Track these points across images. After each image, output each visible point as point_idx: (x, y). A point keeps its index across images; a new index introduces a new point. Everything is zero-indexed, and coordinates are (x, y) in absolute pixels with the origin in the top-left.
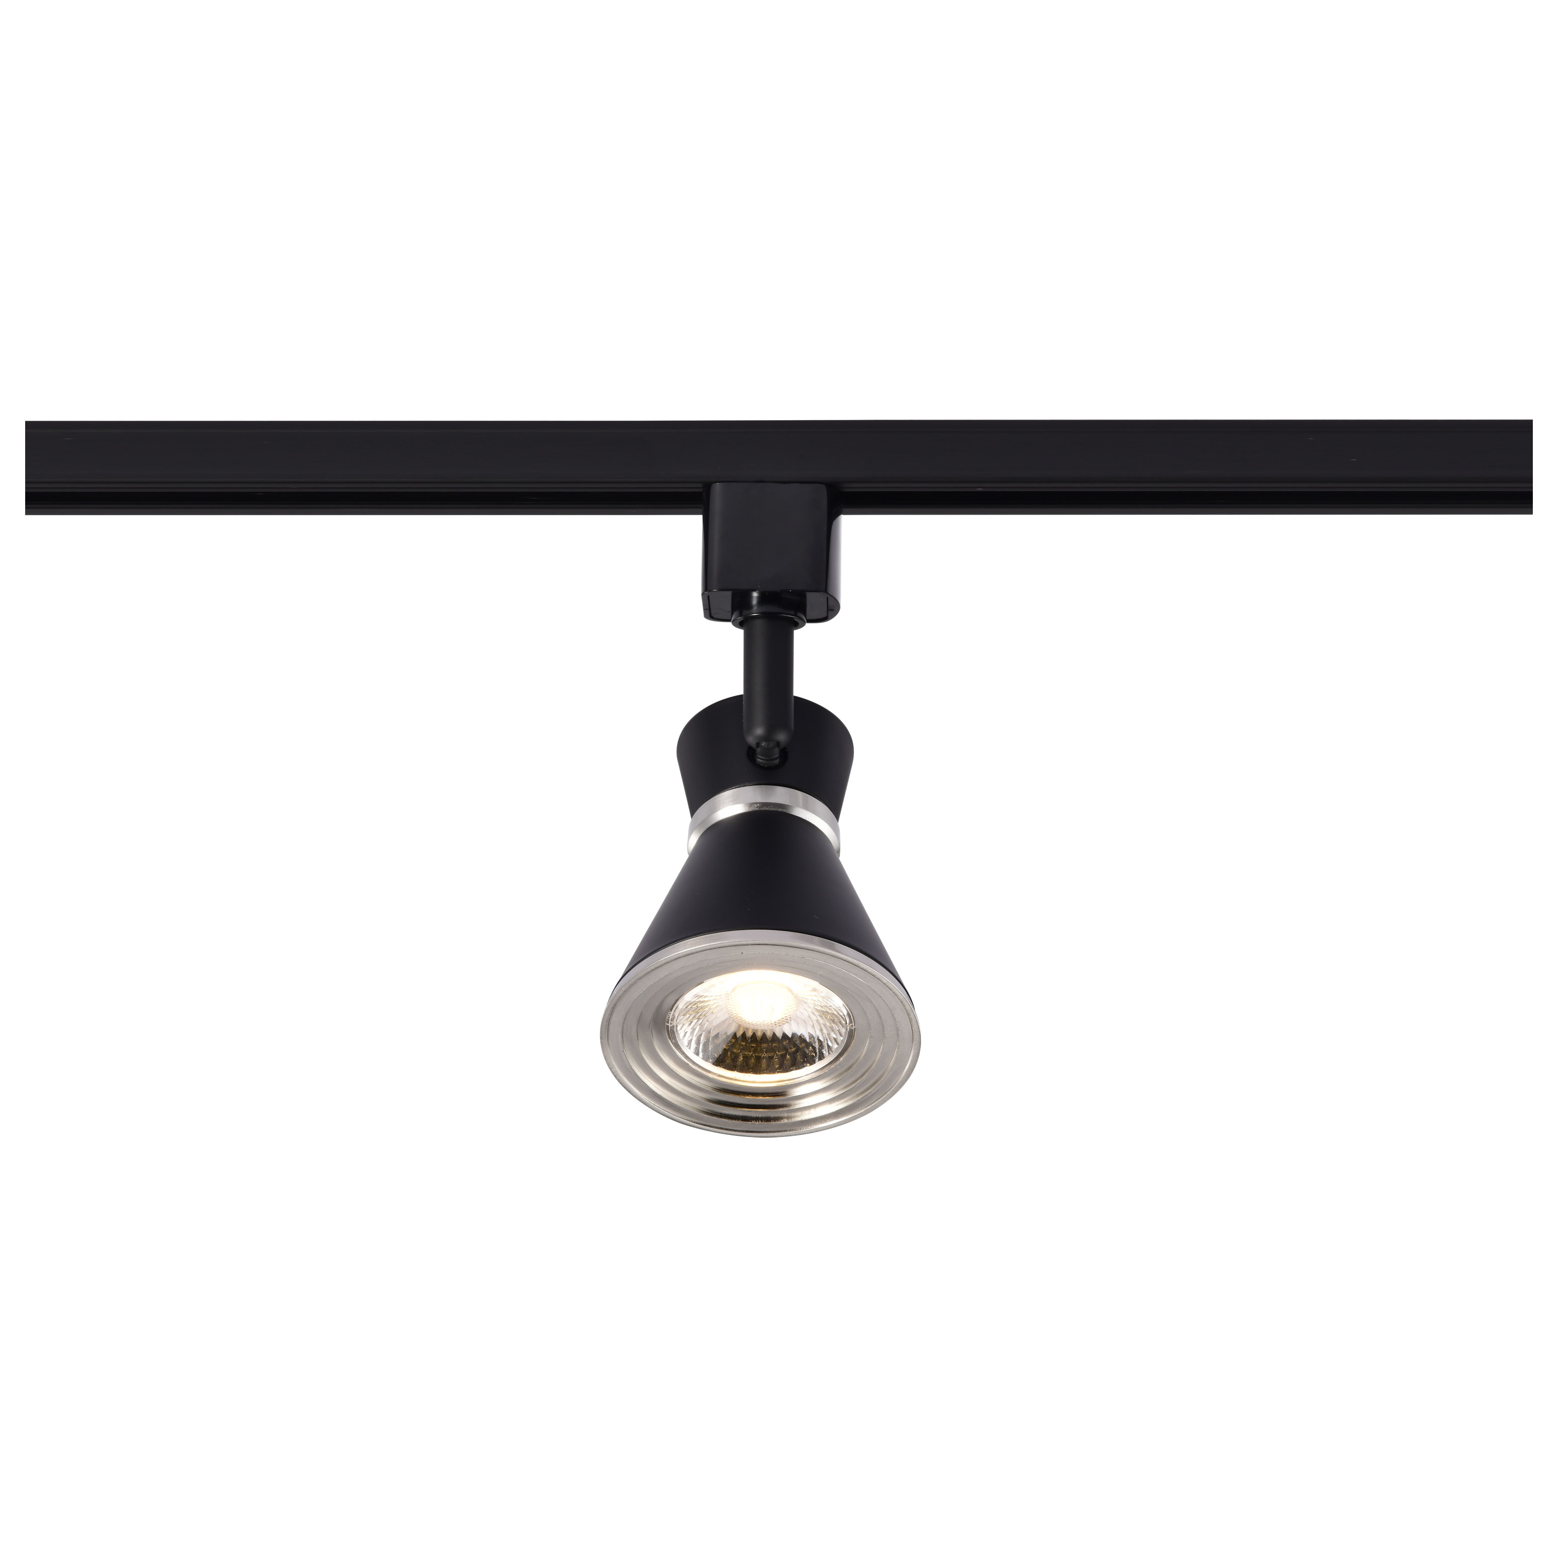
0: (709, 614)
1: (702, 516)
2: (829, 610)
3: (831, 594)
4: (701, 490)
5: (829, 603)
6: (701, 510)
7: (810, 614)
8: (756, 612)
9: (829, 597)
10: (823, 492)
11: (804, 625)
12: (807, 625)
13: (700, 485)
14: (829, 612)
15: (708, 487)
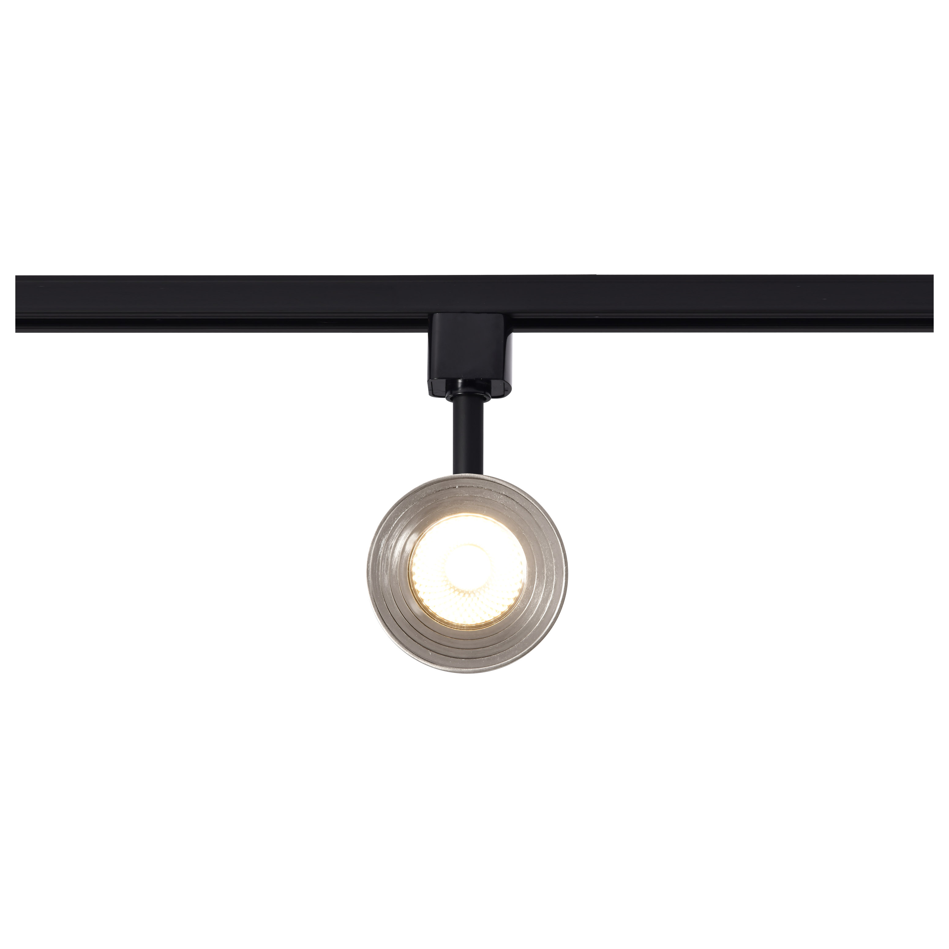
0: (432, 393)
1: (427, 333)
2: (505, 391)
3: (506, 381)
4: (427, 318)
5: (505, 387)
6: (427, 330)
7: (493, 393)
8: (460, 392)
9: (505, 383)
10: (501, 318)
11: (489, 400)
12: (492, 399)
13: (426, 315)
14: (505, 392)
15: (431, 315)
